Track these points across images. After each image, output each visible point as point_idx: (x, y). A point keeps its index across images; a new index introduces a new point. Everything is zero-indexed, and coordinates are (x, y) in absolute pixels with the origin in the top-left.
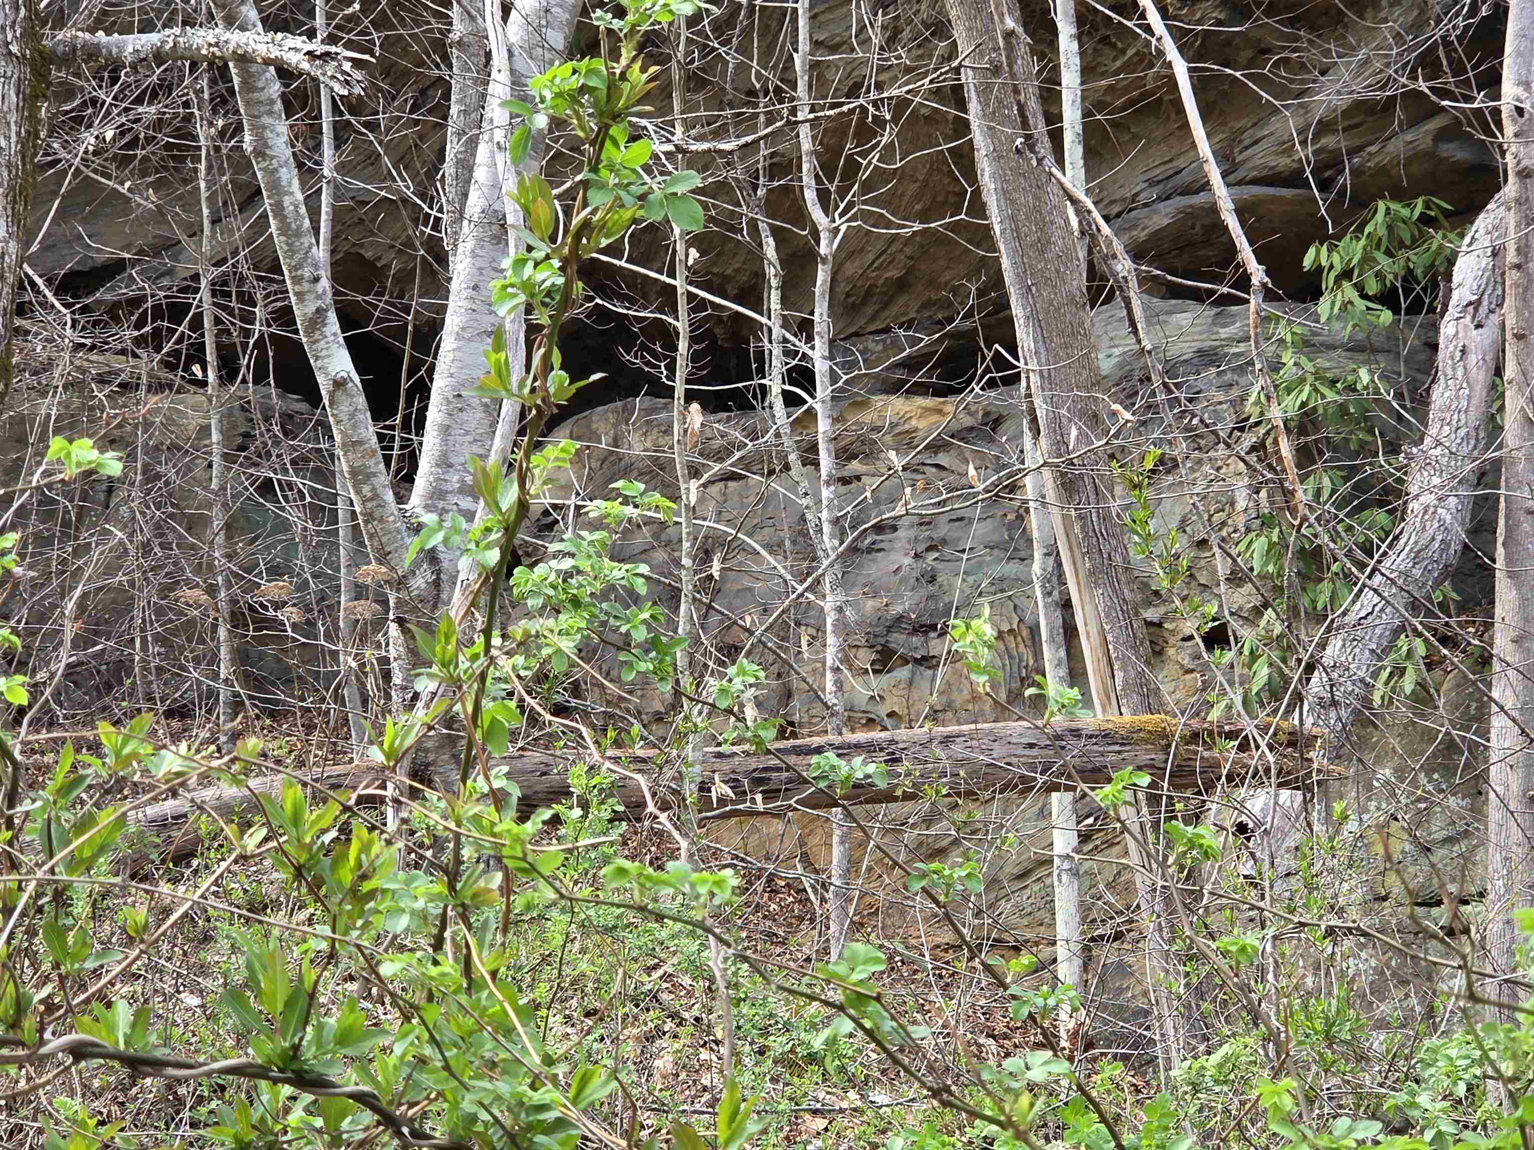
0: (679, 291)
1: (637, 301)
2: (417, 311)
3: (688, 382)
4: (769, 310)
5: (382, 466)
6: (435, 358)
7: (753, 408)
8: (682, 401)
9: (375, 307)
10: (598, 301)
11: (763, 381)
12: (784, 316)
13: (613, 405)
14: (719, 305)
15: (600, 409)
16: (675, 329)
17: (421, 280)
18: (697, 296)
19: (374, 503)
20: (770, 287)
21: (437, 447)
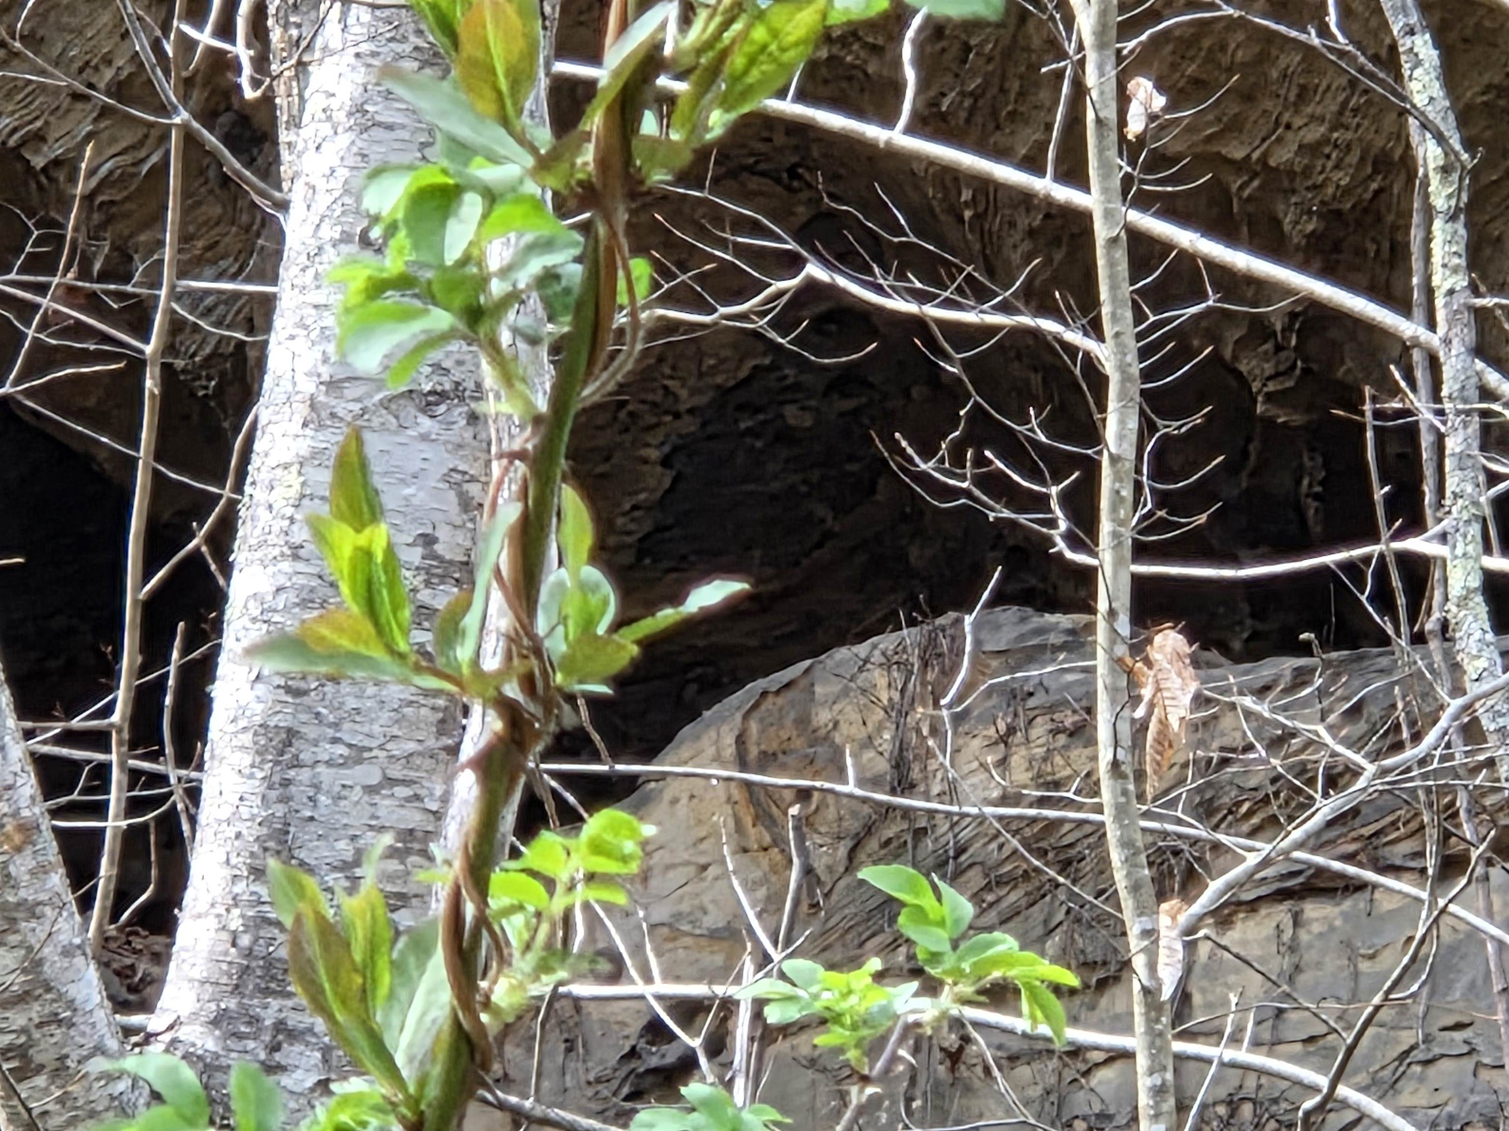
0: (1101, 232)
1: (953, 271)
2: (176, 325)
3: (1141, 551)
4: (1429, 292)
5: (58, 880)
6: (239, 488)
7: (1384, 640)
8: (1124, 625)
9: (27, 310)
10: (814, 270)
11: (1415, 544)
12: (1481, 315)
13: (887, 641)
14: (1250, 280)
15: (842, 653)
16: (1091, 365)
17: (186, 212)
18: (1165, 247)
19: (36, 1011)
20: (1429, 213)
21: (254, 807)
